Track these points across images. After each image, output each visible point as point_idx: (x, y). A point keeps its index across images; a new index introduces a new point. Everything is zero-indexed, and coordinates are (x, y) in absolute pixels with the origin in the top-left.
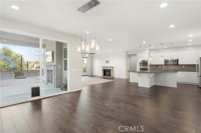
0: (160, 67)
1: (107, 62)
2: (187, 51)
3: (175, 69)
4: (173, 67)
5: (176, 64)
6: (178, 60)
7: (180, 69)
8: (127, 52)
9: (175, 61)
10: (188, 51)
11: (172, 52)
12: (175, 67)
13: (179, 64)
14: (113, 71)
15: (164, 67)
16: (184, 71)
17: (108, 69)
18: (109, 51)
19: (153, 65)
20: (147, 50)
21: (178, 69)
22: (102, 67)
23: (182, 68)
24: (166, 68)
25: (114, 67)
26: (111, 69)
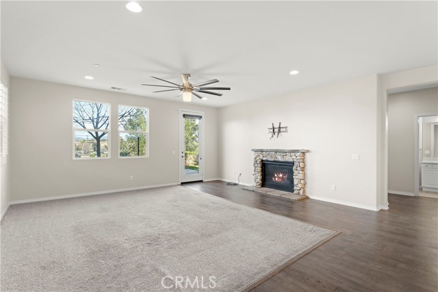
1: (277, 130)
8: (381, 78)
14: (303, 169)
17: (280, 158)
22: (256, 151)
25: (308, 151)
26: (295, 160)
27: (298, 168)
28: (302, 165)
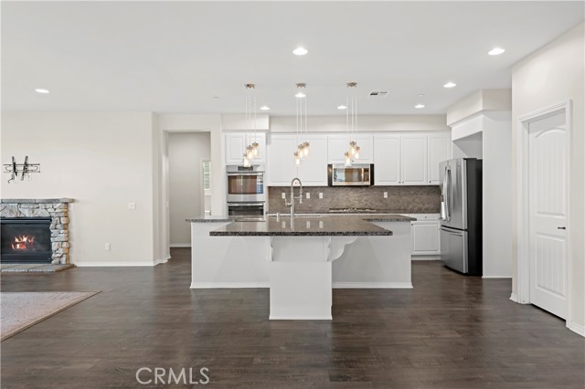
0: (308, 195)
3: (361, 205)
5: (368, 183)
9: (366, 170)
14: (66, 227)
16: (387, 211)
17: (26, 213)
19: (281, 189)
20: (262, 114)
21: (369, 205)
24: (328, 200)
25: (73, 201)
26: (53, 215)
27: (59, 226)
28: (63, 220)
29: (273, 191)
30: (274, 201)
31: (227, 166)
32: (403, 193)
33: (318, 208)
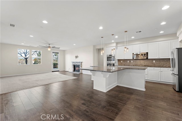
0: (128, 61)
1: (77, 57)
2: (158, 42)
3: (145, 65)
4: (142, 62)
5: (146, 58)
6: (147, 53)
7: (150, 64)
8: (94, 46)
9: (145, 54)
10: (160, 42)
11: (140, 45)
12: (144, 61)
13: (149, 58)
15: (132, 61)
16: (155, 67)
17: (77, 64)
18: (74, 45)
19: (121, 60)
21: (148, 64)
22: (72, 62)
23: (152, 63)
24: (134, 63)
25: (82, 62)
29: (119, 60)
30: (119, 63)
31: (107, 55)
32: (161, 61)
33: (131, 65)
